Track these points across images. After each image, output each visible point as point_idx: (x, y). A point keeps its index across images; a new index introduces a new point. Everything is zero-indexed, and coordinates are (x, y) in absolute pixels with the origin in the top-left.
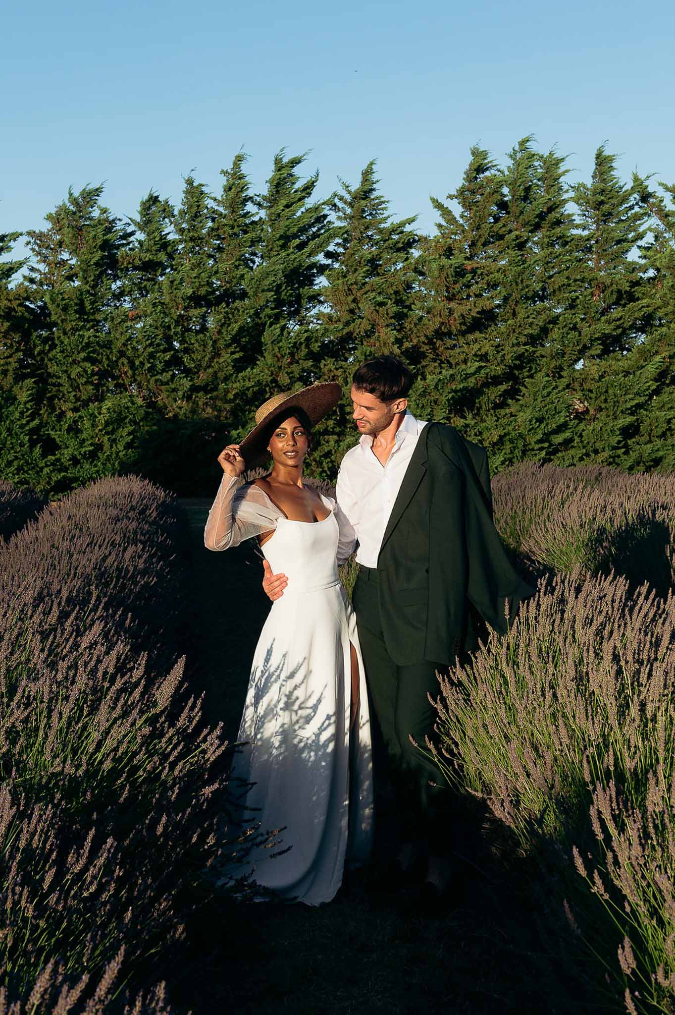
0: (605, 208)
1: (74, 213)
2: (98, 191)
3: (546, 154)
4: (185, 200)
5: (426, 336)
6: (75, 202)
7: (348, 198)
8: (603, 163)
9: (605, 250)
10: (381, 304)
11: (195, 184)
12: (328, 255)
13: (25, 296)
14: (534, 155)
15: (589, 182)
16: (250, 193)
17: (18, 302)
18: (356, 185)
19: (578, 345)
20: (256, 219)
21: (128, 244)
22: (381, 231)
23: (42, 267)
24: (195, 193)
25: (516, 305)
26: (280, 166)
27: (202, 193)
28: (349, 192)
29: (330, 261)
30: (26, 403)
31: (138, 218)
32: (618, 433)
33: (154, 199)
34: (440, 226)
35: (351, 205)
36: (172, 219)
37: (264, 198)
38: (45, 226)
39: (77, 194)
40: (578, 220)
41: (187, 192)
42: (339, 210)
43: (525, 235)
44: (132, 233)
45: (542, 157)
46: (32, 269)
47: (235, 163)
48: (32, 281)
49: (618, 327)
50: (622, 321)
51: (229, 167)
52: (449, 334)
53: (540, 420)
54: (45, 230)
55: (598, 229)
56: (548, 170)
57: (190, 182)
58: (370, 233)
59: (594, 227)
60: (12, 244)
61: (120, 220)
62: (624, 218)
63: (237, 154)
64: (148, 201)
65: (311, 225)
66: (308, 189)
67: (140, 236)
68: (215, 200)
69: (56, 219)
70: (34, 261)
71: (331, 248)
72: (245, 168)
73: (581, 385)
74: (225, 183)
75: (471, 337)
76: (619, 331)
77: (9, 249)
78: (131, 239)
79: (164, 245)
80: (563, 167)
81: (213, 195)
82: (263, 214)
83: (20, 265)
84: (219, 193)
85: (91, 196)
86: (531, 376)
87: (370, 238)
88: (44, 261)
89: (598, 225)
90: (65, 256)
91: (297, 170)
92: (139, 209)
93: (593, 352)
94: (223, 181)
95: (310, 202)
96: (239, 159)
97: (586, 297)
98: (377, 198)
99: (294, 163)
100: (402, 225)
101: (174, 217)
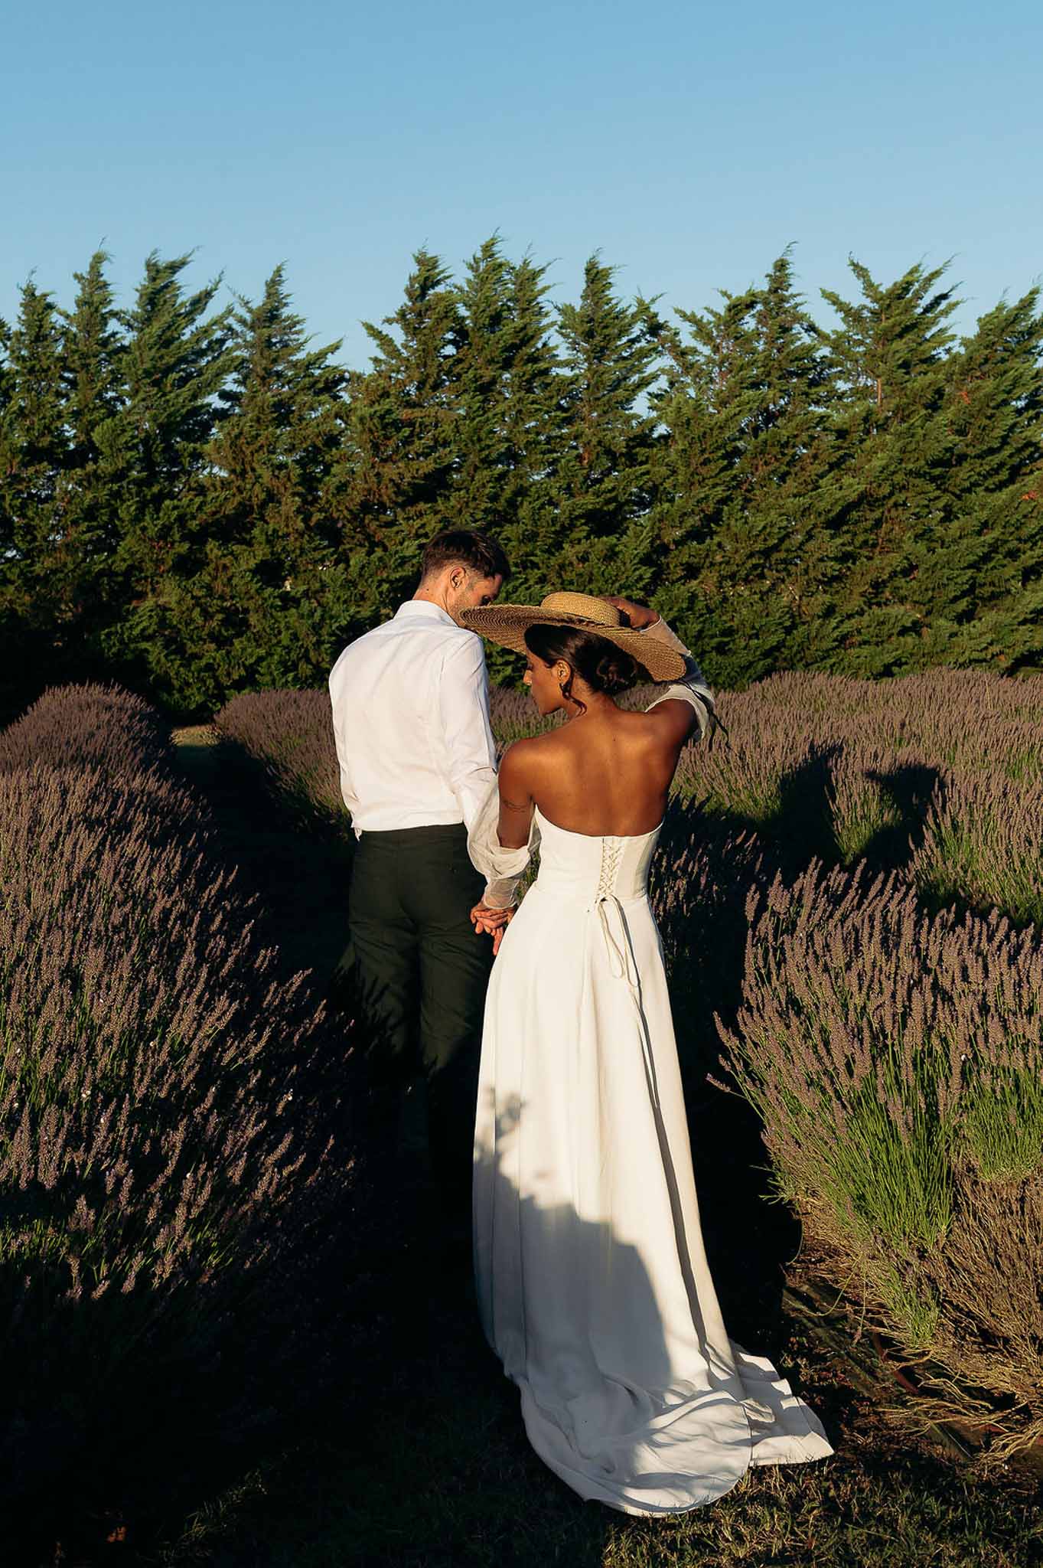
0: (598, 339)
3: (517, 264)
4: (24, 317)
5: (349, 510)
7: (248, 317)
8: (596, 278)
9: (598, 399)
11: (37, 293)
12: (225, 396)
14: (500, 265)
15: (578, 304)
16: (114, 307)
18: (258, 300)
19: (554, 525)
20: (123, 343)
22: (294, 365)
24: (37, 307)
25: (475, 471)
26: (153, 269)
27: (50, 307)
28: (250, 311)
29: (226, 405)
34: (376, 360)
35: (252, 328)
36: (9, 343)
37: (135, 316)
40: (563, 353)
41: (25, 304)
42: (237, 336)
43: (488, 374)
45: (513, 268)
47: (92, 267)
49: (608, 502)
50: (614, 494)
51: (84, 270)
55: (589, 369)
56: (521, 287)
57: (30, 293)
58: (280, 368)
59: (585, 366)
62: (625, 354)
63: (94, 253)
65: (202, 353)
66: (200, 302)
68: (67, 317)
71: (229, 387)
72: (107, 272)
73: (560, 576)
74: (78, 293)
75: (411, 511)
76: (612, 507)
80: (541, 282)
81: (62, 310)
82: (128, 338)
84: (72, 310)
87: (279, 375)
89: (590, 363)
91: (180, 277)
93: (575, 535)
94: (76, 290)
95: (202, 320)
96: (98, 259)
97: (569, 461)
98: (288, 318)
99: (174, 268)
100: (322, 355)
101: (9, 339)
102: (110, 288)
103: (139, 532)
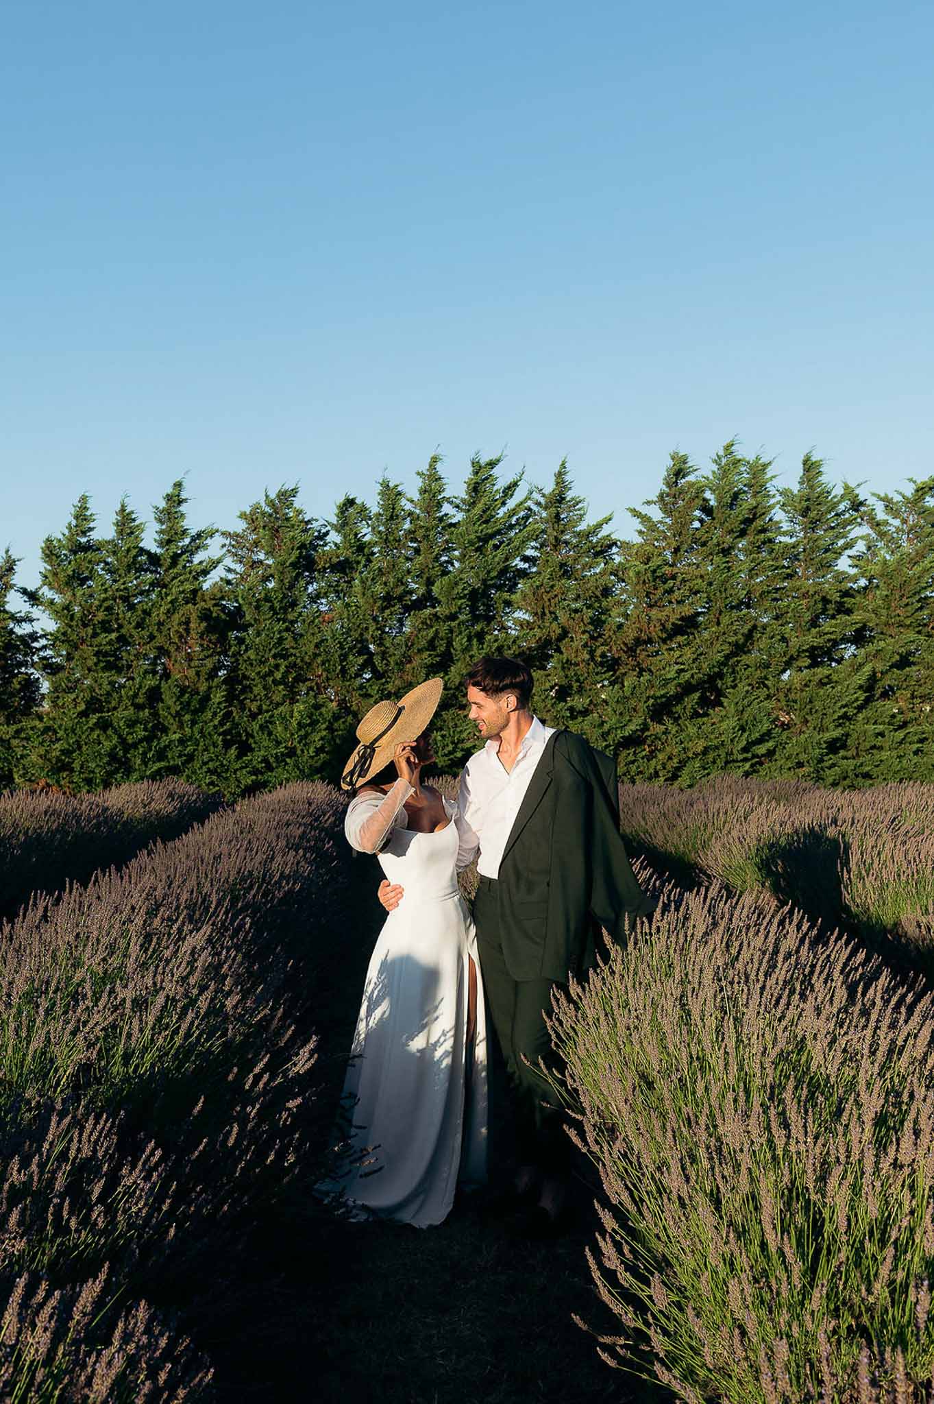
0: (812, 514)
1: (271, 515)
2: (294, 492)
3: (751, 458)
4: (381, 502)
5: (625, 644)
6: (271, 503)
7: (543, 500)
8: (811, 468)
10: (576, 611)
11: (391, 485)
12: (526, 559)
13: (218, 597)
14: (739, 461)
15: (795, 488)
16: (447, 494)
17: (214, 602)
18: (550, 487)
19: (785, 656)
20: (454, 521)
21: (325, 545)
22: (578, 534)
23: (239, 568)
24: (391, 495)
26: (477, 468)
27: (399, 494)
28: (544, 495)
29: (526, 565)
30: (220, 703)
31: (334, 520)
32: (824, 746)
33: (350, 502)
34: (640, 532)
35: (546, 508)
36: (369, 522)
37: (463, 501)
38: (240, 526)
39: (273, 496)
40: (786, 526)
41: (382, 494)
42: (535, 515)
43: (728, 541)
44: (327, 533)
45: (748, 462)
46: (229, 570)
47: (430, 466)
48: (228, 582)
51: (424, 468)
52: (650, 641)
53: (743, 729)
54: (239, 531)
55: (805, 537)
56: (754, 476)
57: (386, 485)
58: (568, 537)
59: (802, 534)
60: (209, 541)
61: (316, 520)
62: (833, 525)
63: (433, 455)
64: (344, 505)
65: (511, 527)
66: (510, 490)
67: (334, 537)
68: (412, 501)
69: (252, 518)
70: (229, 562)
71: (530, 552)
72: (441, 469)
73: (786, 696)
74: (421, 485)
75: (673, 643)
77: (206, 547)
78: (328, 538)
79: (361, 548)
80: (770, 472)
81: (409, 497)
82: (458, 517)
83: (215, 564)
84: (416, 496)
85: (287, 496)
86: (734, 687)
87: (566, 543)
88: (241, 562)
89: (806, 533)
90: (262, 556)
91: (495, 472)
92: (337, 511)
93: (800, 663)
94: (419, 483)
95: (511, 503)
96: (435, 460)
98: (573, 499)
99: (492, 464)
100: (599, 526)
101: (371, 519)
102: (444, 481)
103: (468, 659)
